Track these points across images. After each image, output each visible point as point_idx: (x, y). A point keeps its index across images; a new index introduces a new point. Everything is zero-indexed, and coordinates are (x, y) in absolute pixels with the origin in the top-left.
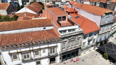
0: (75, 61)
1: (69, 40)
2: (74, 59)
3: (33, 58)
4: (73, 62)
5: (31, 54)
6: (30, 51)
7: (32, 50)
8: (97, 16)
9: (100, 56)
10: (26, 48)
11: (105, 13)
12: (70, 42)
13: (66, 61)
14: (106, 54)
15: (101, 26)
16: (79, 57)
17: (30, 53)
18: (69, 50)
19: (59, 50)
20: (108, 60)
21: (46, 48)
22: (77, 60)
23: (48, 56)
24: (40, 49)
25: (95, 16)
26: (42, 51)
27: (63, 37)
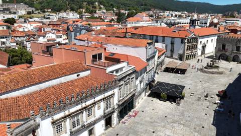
0: (134, 115)
1: (125, 81)
2: (131, 113)
3: (86, 124)
4: (133, 117)
5: (83, 116)
6: (82, 110)
7: (85, 108)
9: (157, 101)
10: (77, 105)
11: (148, 43)
12: (126, 84)
13: (123, 120)
14: (163, 94)
15: (148, 60)
16: (135, 109)
17: (83, 113)
18: (126, 99)
19: (115, 101)
20: (167, 102)
21: (101, 100)
22: (136, 114)
23: (103, 114)
24: (94, 103)
26: (97, 106)
27: (120, 77)
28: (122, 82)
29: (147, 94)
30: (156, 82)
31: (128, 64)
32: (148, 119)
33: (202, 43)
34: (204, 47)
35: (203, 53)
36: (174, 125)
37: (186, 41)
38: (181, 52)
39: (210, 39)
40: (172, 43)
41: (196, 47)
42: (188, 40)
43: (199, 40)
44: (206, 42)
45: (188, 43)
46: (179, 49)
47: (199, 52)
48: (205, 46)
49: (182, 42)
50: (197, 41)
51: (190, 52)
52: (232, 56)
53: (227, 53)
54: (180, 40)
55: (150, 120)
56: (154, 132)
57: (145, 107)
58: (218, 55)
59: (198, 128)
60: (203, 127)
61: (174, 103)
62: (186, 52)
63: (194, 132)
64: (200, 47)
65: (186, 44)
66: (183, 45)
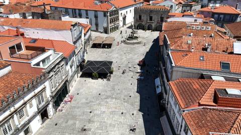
0: (70, 100)
1: (54, 72)
2: (67, 99)
3: (19, 126)
4: (69, 103)
5: (14, 121)
6: (11, 116)
7: (15, 112)
8: (65, 31)
9: (90, 80)
10: (4, 112)
11: (72, 25)
12: (56, 74)
13: (60, 108)
14: (95, 73)
15: (75, 43)
16: (69, 94)
17: (13, 118)
18: (59, 88)
19: (48, 94)
21: (32, 98)
22: (71, 99)
23: (37, 110)
24: (25, 104)
25: (60, 32)
26: (28, 105)
27: (49, 69)
28: (52, 73)
29: (79, 75)
30: (86, 62)
31: (55, 51)
32: (84, 101)
33: (123, 15)
34: (124, 18)
35: (124, 24)
36: (108, 100)
37: (109, 14)
38: (105, 25)
39: (128, 10)
40: (96, 17)
41: (118, 19)
42: (110, 13)
43: (120, 12)
44: (125, 13)
45: (110, 16)
46: (103, 22)
47: (121, 24)
48: (126, 16)
49: (105, 15)
50: (118, 13)
51: (113, 24)
52: (147, 26)
53: (143, 23)
54: (103, 13)
55: (86, 101)
56: (91, 112)
57: (79, 89)
58: (136, 25)
59: (126, 98)
60: (130, 96)
61: (105, 79)
62: (110, 25)
63: (124, 103)
64: (121, 18)
65: (109, 18)
66: (106, 19)
